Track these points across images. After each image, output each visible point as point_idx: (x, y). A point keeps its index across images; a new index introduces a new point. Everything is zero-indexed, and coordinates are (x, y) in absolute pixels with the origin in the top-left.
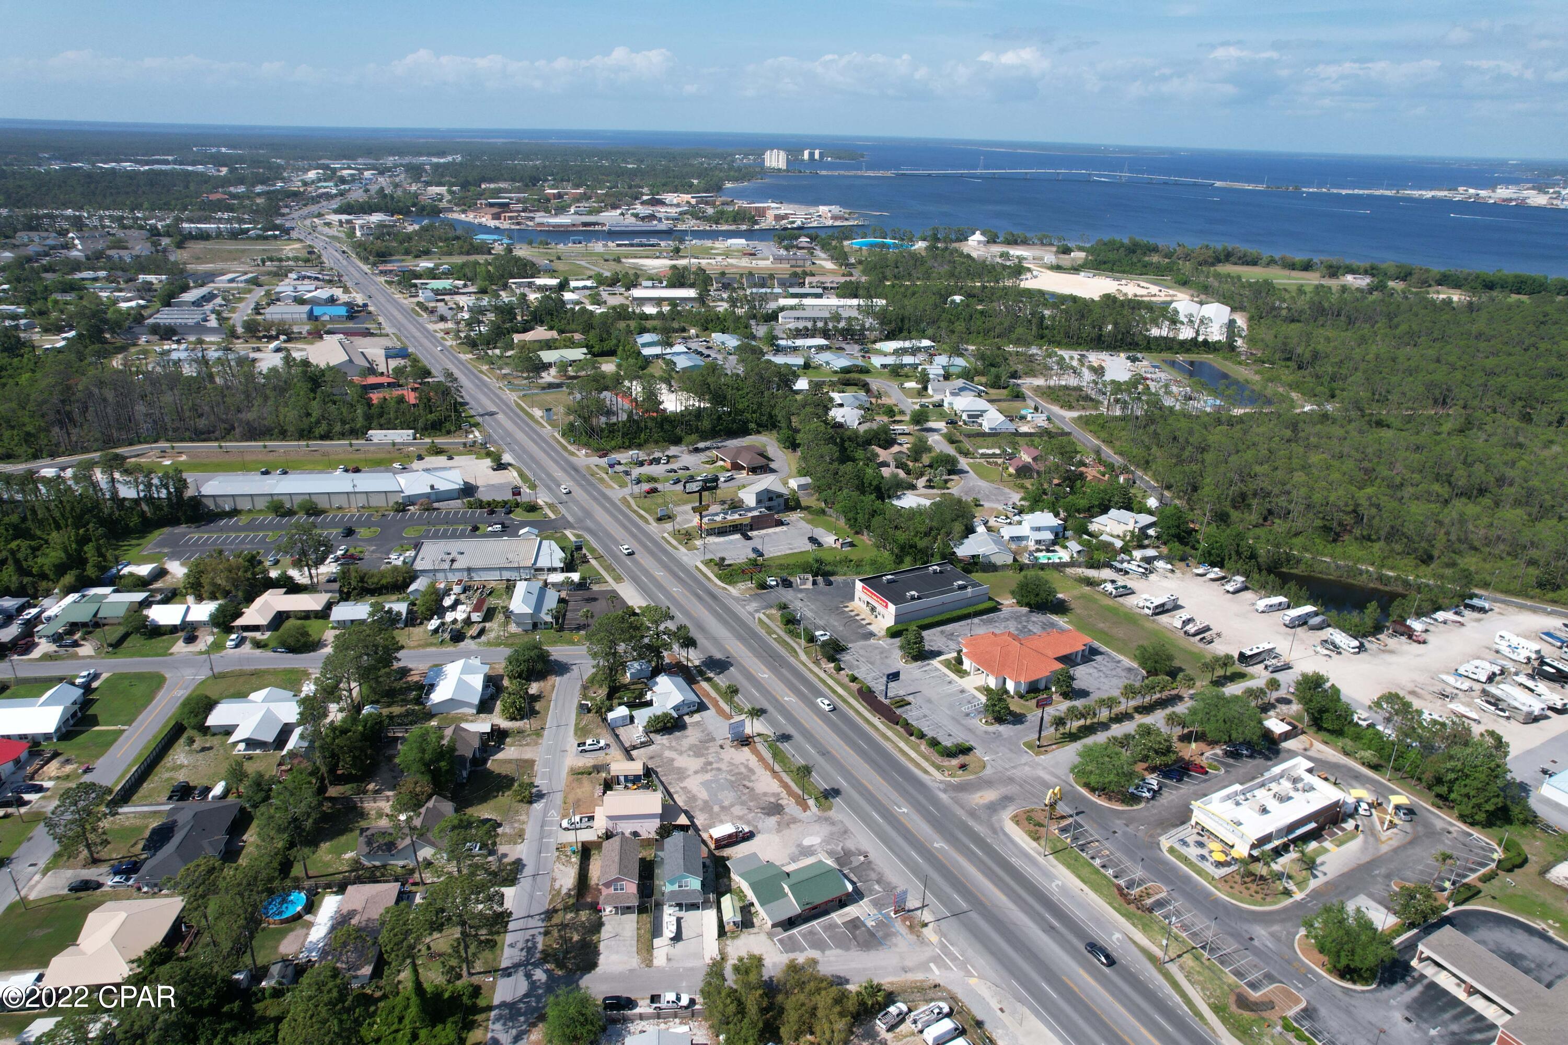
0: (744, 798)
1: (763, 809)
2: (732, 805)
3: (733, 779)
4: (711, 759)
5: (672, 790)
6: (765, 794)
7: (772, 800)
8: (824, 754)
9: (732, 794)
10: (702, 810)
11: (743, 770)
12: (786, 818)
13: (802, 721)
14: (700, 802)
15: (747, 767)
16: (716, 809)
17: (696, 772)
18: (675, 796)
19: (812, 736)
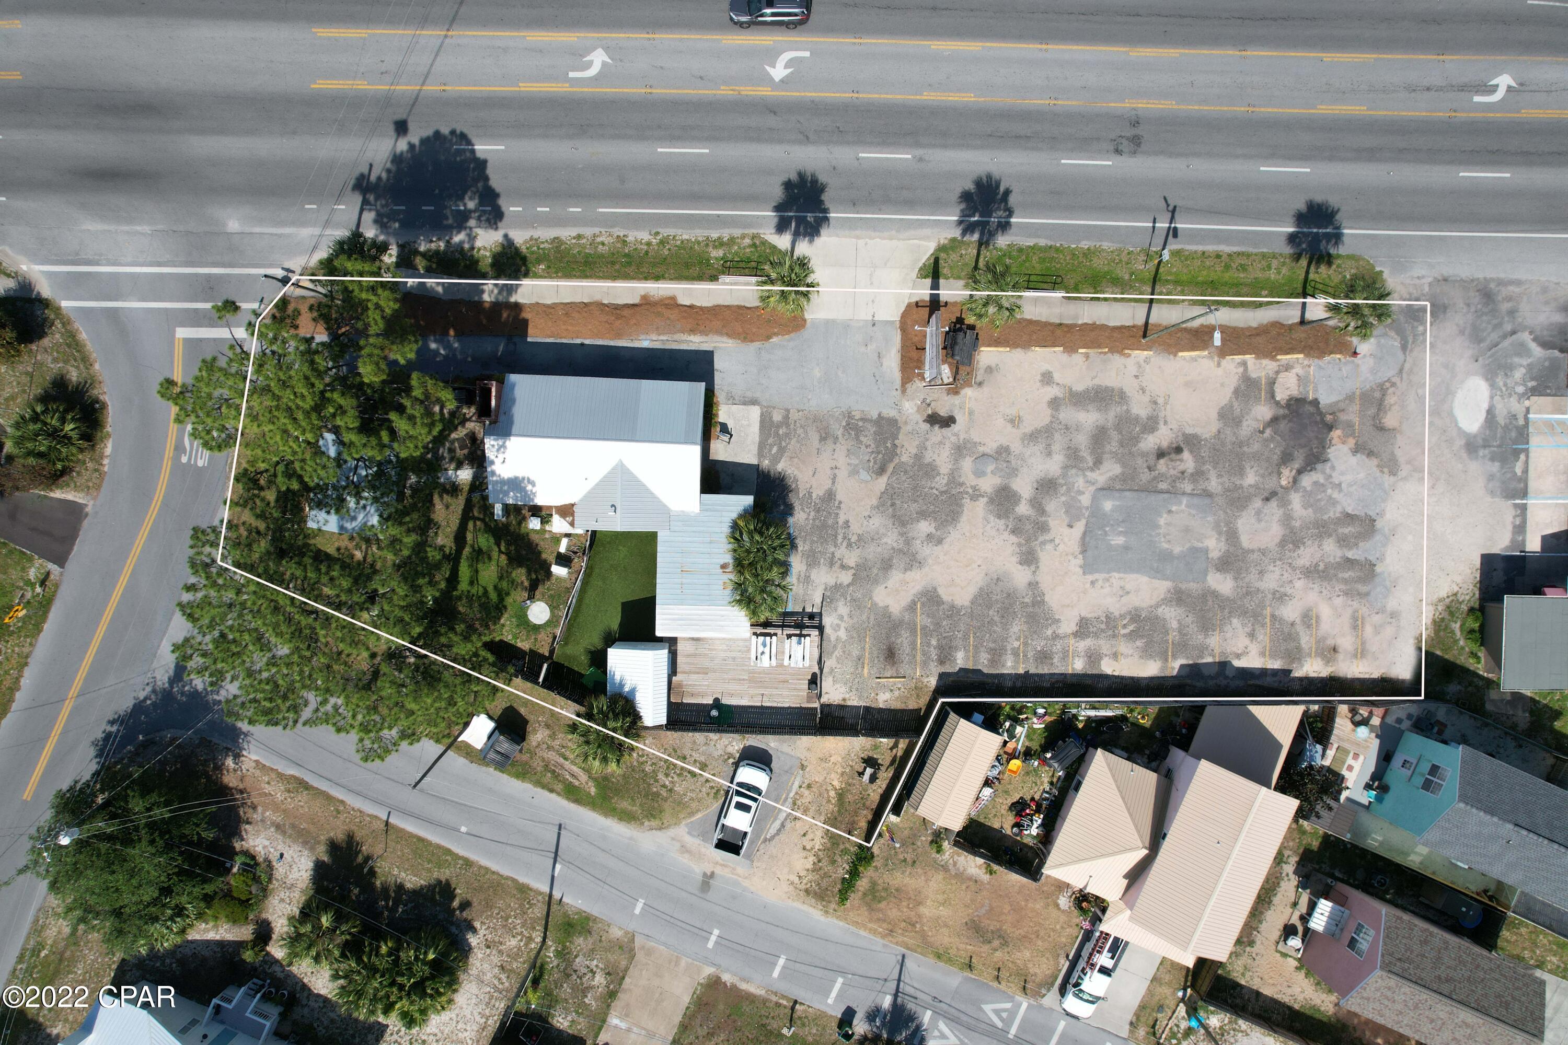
0: (1214, 484)
1: (1286, 459)
2: (1232, 536)
3: (1111, 469)
4: (988, 484)
5: (1078, 666)
6: (1228, 416)
7: (1263, 412)
8: (1136, 141)
9: (1181, 506)
10: (1206, 626)
11: (1089, 418)
12: (1352, 415)
13: (929, 97)
14: (1172, 615)
15: (1079, 399)
16: (1222, 584)
17: (1029, 558)
18: (1109, 667)
19: (1026, 116)
